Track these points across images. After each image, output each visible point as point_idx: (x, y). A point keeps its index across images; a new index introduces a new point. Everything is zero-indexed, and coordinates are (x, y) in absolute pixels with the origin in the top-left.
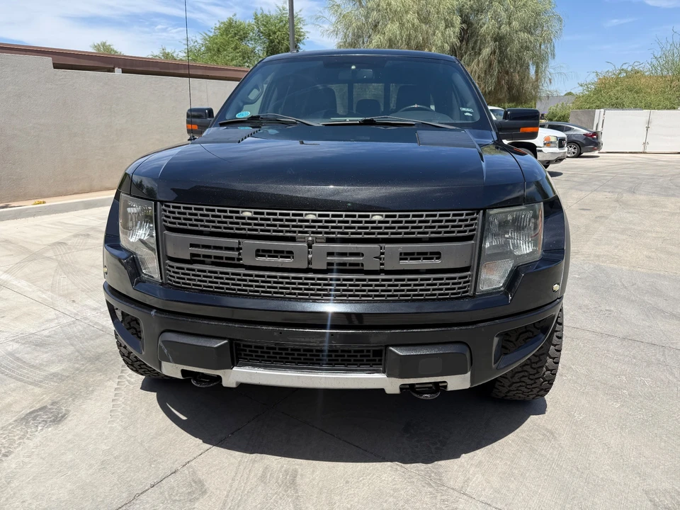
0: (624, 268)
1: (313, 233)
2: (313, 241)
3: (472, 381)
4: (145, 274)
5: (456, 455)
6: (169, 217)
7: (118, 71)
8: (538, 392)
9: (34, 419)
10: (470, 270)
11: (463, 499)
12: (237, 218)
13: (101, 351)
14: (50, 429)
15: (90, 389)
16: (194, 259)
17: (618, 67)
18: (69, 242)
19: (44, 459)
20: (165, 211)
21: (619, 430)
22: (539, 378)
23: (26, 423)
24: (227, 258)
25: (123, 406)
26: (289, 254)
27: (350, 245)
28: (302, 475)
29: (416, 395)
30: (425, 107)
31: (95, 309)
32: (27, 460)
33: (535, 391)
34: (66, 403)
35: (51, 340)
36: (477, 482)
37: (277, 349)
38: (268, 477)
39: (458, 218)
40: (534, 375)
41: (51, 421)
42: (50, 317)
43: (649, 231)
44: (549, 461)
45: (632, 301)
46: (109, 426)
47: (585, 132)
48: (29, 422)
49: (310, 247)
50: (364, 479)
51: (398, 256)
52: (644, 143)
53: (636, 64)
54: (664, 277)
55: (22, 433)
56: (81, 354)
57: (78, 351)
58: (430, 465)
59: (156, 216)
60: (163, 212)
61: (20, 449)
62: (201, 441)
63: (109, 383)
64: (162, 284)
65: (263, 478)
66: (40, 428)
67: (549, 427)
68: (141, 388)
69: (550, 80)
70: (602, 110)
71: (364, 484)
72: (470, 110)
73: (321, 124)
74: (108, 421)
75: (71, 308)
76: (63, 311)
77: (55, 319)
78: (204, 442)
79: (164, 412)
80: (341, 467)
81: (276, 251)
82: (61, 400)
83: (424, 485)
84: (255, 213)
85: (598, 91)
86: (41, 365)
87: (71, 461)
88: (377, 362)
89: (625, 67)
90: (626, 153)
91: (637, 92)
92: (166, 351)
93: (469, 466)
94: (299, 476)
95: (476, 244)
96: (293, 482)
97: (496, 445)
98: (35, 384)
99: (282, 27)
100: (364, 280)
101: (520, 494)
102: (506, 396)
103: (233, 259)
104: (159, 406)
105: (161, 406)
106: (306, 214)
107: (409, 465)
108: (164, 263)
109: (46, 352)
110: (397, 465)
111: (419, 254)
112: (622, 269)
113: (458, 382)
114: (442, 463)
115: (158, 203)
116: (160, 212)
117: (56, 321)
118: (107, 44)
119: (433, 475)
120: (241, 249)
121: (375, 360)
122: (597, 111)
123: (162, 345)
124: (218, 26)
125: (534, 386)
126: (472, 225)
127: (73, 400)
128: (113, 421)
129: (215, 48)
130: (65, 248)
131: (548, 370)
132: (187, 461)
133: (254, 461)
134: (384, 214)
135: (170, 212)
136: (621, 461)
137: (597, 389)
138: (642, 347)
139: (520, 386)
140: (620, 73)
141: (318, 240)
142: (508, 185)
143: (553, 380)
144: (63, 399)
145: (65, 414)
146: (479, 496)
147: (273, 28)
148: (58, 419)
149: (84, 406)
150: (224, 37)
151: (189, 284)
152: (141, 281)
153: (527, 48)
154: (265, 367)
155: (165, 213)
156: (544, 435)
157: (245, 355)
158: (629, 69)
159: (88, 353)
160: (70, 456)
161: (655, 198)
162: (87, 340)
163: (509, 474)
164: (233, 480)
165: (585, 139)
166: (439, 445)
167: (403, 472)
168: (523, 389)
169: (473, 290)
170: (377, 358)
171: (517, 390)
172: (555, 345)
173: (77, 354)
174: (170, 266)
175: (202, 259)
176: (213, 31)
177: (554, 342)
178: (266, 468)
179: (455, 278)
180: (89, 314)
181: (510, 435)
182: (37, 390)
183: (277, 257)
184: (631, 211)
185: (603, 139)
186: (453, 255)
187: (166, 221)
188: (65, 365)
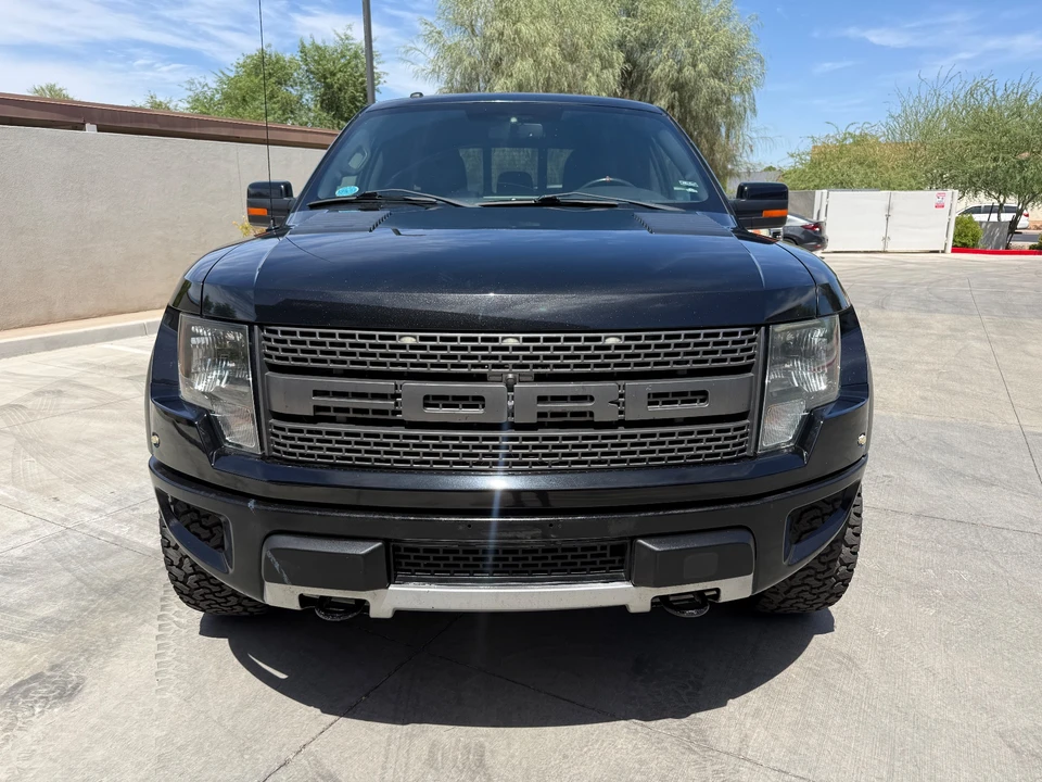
0: (895, 415)
1: (515, 366)
2: (514, 379)
3: (755, 587)
4: (230, 443)
5: (720, 702)
6: (276, 349)
7: (91, 129)
8: (827, 599)
9: (25, 695)
10: (748, 417)
11: (745, 768)
12: (392, 347)
13: (119, 577)
14: (56, 710)
15: (114, 640)
16: (320, 415)
17: (843, 130)
18: (29, 404)
19: (55, 761)
20: (269, 340)
21: (942, 647)
22: (830, 577)
23: (13, 703)
24: (375, 412)
25: (176, 663)
26: (477, 401)
27: (572, 385)
28: (492, 752)
29: (675, 613)
30: (620, 181)
31: (96, 510)
32: (25, 765)
33: (823, 597)
34: (77, 665)
35: (29, 564)
36: (760, 740)
37: (461, 552)
38: (440, 759)
39: (730, 339)
40: (823, 573)
41: (55, 698)
42: (20, 527)
43: (916, 362)
44: (855, 701)
45: (916, 461)
46: (158, 697)
47: (802, 222)
48: (17, 701)
49: (511, 389)
50: (589, 750)
51: (646, 400)
52: (884, 239)
53: (866, 126)
54: (952, 425)
55: (8, 721)
56: (86, 584)
57: (79, 579)
58: (684, 720)
59: (252, 349)
60: (263, 342)
61: (9, 747)
62: (318, 711)
63: (145, 628)
64: (263, 457)
65: (431, 761)
66: (38, 710)
67: (844, 650)
68: (201, 633)
69: (751, 147)
70: (825, 191)
71: (591, 758)
72: (694, 184)
73: (477, 205)
74: (154, 689)
75: (55, 511)
76: (40, 515)
77: (29, 530)
78: (323, 712)
79: (248, 669)
80: (550, 733)
81: (456, 398)
82: (66, 661)
83: (683, 750)
84: (422, 339)
85: (815, 164)
86: (20, 605)
87: (105, 760)
88: (617, 565)
89: (851, 130)
90: (860, 252)
91: (869, 166)
92: (277, 566)
93: (743, 717)
94: (487, 754)
95: (756, 378)
96: (481, 763)
97: (775, 682)
98: (15, 637)
99: (345, 66)
100: (595, 438)
101: (826, 753)
102: (779, 608)
103: (385, 412)
104: (236, 660)
105: (239, 660)
106: (504, 338)
107: (653, 723)
108: (266, 424)
109: (25, 585)
110: (635, 724)
111: (675, 394)
112: (892, 417)
113: (735, 589)
114: (702, 715)
115: (256, 327)
116: (260, 342)
117: (32, 533)
118: (57, 88)
119: (692, 734)
120: (399, 396)
121: (614, 562)
122: (818, 192)
123: (270, 555)
124: (241, 62)
125: (822, 590)
126: (750, 349)
127: (88, 660)
128: (162, 689)
129: (238, 96)
130: (24, 415)
131: (843, 564)
132: (303, 743)
133: (411, 736)
134: (623, 334)
135: (277, 341)
136: (956, 691)
137: (898, 590)
138: (946, 526)
139: (803, 591)
140: (846, 139)
141: (522, 379)
142: (779, 290)
143: (849, 579)
144: (69, 659)
145: (78, 685)
146: (768, 761)
147: (330, 66)
148: (67, 692)
149: (108, 669)
150: (253, 77)
151: (312, 456)
152: (223, 454)
153: (718, 102)
154: (440, 582)
155: (269, 344)
156: (839, 662)
157: (407, 564)
158: (857, 133)
159: (97, 581)
160: (99, 753)
161: (913, 315)
162: (91, 560)
163: (803, 724)
164: (384, 768)
165: (803, 233)
166: (691, 689)
167: (647, 734)
168: (807, 596)
169: (753, 447)
170: (617, 559)
171: (798, 597)
172: (853, 527)
173: (78, 583)
174: (276, 428)
175: (332, 414)
176: (234, 69)
177: (852, 522)
178: (433, 745)
179: (728, 430)
180: (87, 518)
181: (791, 667)
182: (20, 647)
183: (457, 406)
184: (885, 333)
185: (828, 233)
186: (725, 395)
187: (270, 356)
188: (61, 604)
